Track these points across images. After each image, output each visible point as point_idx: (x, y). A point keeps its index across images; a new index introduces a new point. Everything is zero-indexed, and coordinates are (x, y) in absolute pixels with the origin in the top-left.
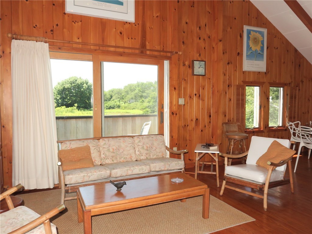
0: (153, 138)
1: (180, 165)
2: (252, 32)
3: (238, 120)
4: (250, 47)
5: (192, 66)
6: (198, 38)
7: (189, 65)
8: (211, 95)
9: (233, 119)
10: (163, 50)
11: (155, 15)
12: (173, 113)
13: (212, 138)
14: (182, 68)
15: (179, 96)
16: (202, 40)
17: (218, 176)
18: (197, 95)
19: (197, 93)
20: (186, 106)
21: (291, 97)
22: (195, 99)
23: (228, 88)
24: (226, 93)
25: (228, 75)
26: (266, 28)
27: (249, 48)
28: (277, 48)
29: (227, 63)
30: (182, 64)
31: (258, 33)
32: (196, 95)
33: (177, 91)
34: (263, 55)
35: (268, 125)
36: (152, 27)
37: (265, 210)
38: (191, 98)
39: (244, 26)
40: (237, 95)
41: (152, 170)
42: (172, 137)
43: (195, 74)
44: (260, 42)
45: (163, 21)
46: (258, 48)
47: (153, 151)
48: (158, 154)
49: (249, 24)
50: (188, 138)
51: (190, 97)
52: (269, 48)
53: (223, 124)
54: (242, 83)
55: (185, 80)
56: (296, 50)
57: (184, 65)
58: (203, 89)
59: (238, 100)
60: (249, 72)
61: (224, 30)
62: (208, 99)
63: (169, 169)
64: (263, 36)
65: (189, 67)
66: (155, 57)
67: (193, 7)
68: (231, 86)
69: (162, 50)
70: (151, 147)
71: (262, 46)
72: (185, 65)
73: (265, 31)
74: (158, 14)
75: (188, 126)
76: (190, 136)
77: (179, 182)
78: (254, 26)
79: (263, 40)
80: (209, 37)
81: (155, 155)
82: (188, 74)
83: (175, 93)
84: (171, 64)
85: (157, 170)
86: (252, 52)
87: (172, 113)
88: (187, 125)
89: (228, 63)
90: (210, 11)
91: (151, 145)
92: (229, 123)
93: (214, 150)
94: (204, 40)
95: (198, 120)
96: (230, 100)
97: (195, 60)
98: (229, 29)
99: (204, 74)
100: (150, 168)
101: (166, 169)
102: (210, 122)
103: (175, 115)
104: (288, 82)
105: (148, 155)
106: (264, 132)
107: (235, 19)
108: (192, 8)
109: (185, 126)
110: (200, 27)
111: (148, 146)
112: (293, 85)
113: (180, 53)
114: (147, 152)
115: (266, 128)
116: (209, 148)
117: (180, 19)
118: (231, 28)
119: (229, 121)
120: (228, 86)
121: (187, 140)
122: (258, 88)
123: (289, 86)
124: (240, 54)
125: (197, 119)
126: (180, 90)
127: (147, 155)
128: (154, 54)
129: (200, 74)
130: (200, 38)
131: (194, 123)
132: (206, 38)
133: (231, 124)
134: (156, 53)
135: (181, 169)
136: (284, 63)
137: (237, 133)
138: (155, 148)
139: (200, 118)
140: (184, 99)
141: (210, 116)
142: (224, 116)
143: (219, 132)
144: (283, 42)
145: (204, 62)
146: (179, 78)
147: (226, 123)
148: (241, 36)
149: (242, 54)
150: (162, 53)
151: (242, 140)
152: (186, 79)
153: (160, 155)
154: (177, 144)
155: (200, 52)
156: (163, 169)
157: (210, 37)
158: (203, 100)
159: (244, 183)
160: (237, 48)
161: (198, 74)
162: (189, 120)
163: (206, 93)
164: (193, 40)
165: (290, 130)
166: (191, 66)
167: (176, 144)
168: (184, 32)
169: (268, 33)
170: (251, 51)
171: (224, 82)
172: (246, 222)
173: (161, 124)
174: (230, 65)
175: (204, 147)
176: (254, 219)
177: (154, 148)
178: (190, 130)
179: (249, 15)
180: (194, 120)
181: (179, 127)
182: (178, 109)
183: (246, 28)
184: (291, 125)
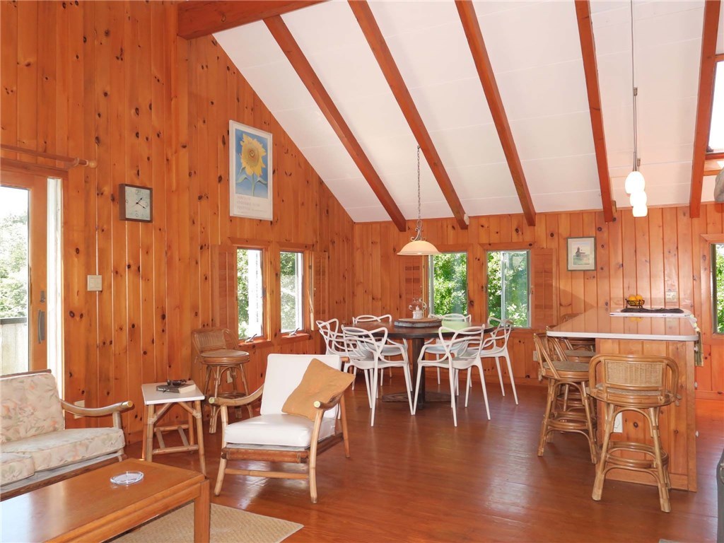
0: (22, 382)
1: (113, 442)
2: (244, 136)
3: (223, 323)
4: (243, 166)
5: (119, 198)
6: (134, 134)
7: (112, 196)
8: (164, 267)
9: (212, 320)
10: (45, 151)
11: (23, 62)
12: (72, 314)
13: (170, 367)
14: (95, 202)
15: (89, 270)
16: (142, 139)
17: (202, 452)
18: (132, 268)
19: (132, 263)
20: (105, 294)
21: (318, 273)
22: (127, 276)
23: (201, 253)
24: (197, 263)
25: (201, 224)
26: (269, 131)
27: (241, 170)
28: (290, 175)
29: (197, 198)
30: (93, 193)
31: (255, 140)
32: (129, 267)
33: (82, 256)
34: (266, 185)
35: (280, 330)
36: (14, 89)
37: (315, 502)
38: (119, 275)
39: (231, 122)
40: (220, 269)
41: (39, 469)
42: (71, 375)
43: (127, 217)
44: (261, 160)
45: (45, 79)
46: (258, 171)
47: (25, 419)
48: (41, 424)
49: (238, 120)
50: (112, 375)
51: (117, 272)
52: (276, 171)
53: (192, 333)
54: (229, 242)
55: (103, 230)
56: (321, 182)
57: (100, 194)
58: (147, 253)
59: (223, 279)
60: (242, 219)
61: (191, 124)
62: (159, 276)
63: (87, 456)
64: (265, 147)
65: (113, 200)
66: (24, 167)
67: (122, 59)
68: (207, 247)
69: (40, 150)
70: (21, 409)
71: (264, 166)
72: (102, 194)
73: (269, 137)
74: (32, 60)
75: (111, 343)
76: (117, 367)
77: (133, 481)
78: (248, 124)
79: (267, 155)
80: (158, 136)
81: (32, 428)
82: (109, 217)
83: (77, 262)
84: (66, 188)
85: (54, 464)
86: (246, 178)
87: (70, 314)
88: (108, 342)
89: (200, 198)
90: (159, 76)
91: (19, 403)
92: (206, 329)
93: (189, 394)
94: (147, 139)
95: (136, 326)
96: (206, 278)
97: (127, 185)
98: (200, 124)
99: (149, 219)
100: (34, 464)
101: (78, 458)
102: (163, 331)
103: (78, 318)
104: (310, 242)
105: (12, 431)
106: (273, 345)
107: (212, 103)
108: (120, 61)
109: (104, 343)
110: (137, 109)
111: (11, 405)
112: (318, 247)
113: (92, 164)
114: (10, 422)
115: (276, 335)
116: (178, 392)
117: (89, 82)
118: (204, 122)
119: (204, 326)
120: (201, 248)
121: (109, 380)
122: (258, 252)
123: (313, 250)
124: (223, 179)
125: (133, 326)
126: (89, 255)
127: (8, 430)
128: (18, 158)
129: (140, 218)
130: (137, 135)
131: (125, 335)
132: (153, 137)
133: (211, 333)
134: (25, 158)
135: (115, 452)
136: (303, 204)
137: (224, 350)
138: (30, 408)
139: (141, 323)
140: (101, 276)
141: (164, 317)
142: (194, 314)
143: (185, 351)
144: (299, 164)
145: (148, 191)
146: (86, 224)
147: (200, 332)
148: (225, 142)
149: (228, 180)
150: (41, 159)
151: (239, 364)
152: (105, 227)
153: (46, 427)
154: (83, 392)
155: (137, 166)
156: (70, 460)
157: (161, 135)
158: (147, 280)
159: (269, 455)
160: (217, 167)
161: (135, 218)
162: (113, 327)
163: (153, 263)
164: (120, 136)
165: (325, 336)
166: (117, 197)
167: (81, 391)
168: (99, 115)
169: (275, 144)
170: (244, 176)
171: (192, 239)
172: (289, 535)
173: (40, 343)
174: (204, 202)
175: (165, 391)
176: (299, 524)
177: (29, 410)
178: (117, 352)
179: (238, 101)
180: (127, 327)
181: (88, 348)
182: (86, 302)
183: (234, 126)
184: (324, 327)
